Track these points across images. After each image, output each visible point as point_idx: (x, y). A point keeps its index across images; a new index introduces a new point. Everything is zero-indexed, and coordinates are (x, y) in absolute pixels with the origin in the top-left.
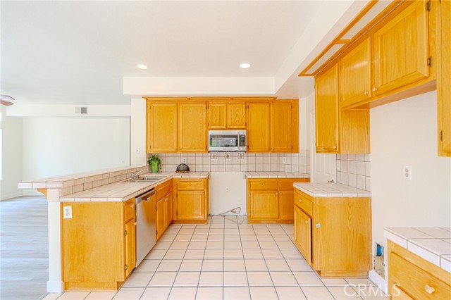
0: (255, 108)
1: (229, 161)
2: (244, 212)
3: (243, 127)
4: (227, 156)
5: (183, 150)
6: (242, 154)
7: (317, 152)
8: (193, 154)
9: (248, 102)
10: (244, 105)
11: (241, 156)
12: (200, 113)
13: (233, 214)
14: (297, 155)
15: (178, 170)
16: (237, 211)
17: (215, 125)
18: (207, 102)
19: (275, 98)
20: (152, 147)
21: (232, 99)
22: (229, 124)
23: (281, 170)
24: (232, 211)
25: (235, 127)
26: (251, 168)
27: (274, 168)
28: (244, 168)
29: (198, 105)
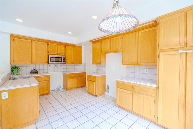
0: (68, 47)
1: (56, 68)
2: (62, 87)
3: (64, 54)
4: (55, 66)
5: (35, 63)
6: (61, 65)
7: (92, 64)
8: (38, 65)
9: (66, 45)
10: (64, 46)
11: (61, 66)
12: (45, 46)
13: (58, 89)
14: (81, 65)
15: (31, 73)
16: (60, 87)
17: (51, 53)
18: (48, 42)
19: (75, 45)
20: (15, 61)
21: (59, 43)
22: (58, 53)
23: (76, 70)
24: (57, 88)
25: (61, 54)
26: (65, 70)
27: (73, 70)
28: (62, 70)
29: (44, 43)
